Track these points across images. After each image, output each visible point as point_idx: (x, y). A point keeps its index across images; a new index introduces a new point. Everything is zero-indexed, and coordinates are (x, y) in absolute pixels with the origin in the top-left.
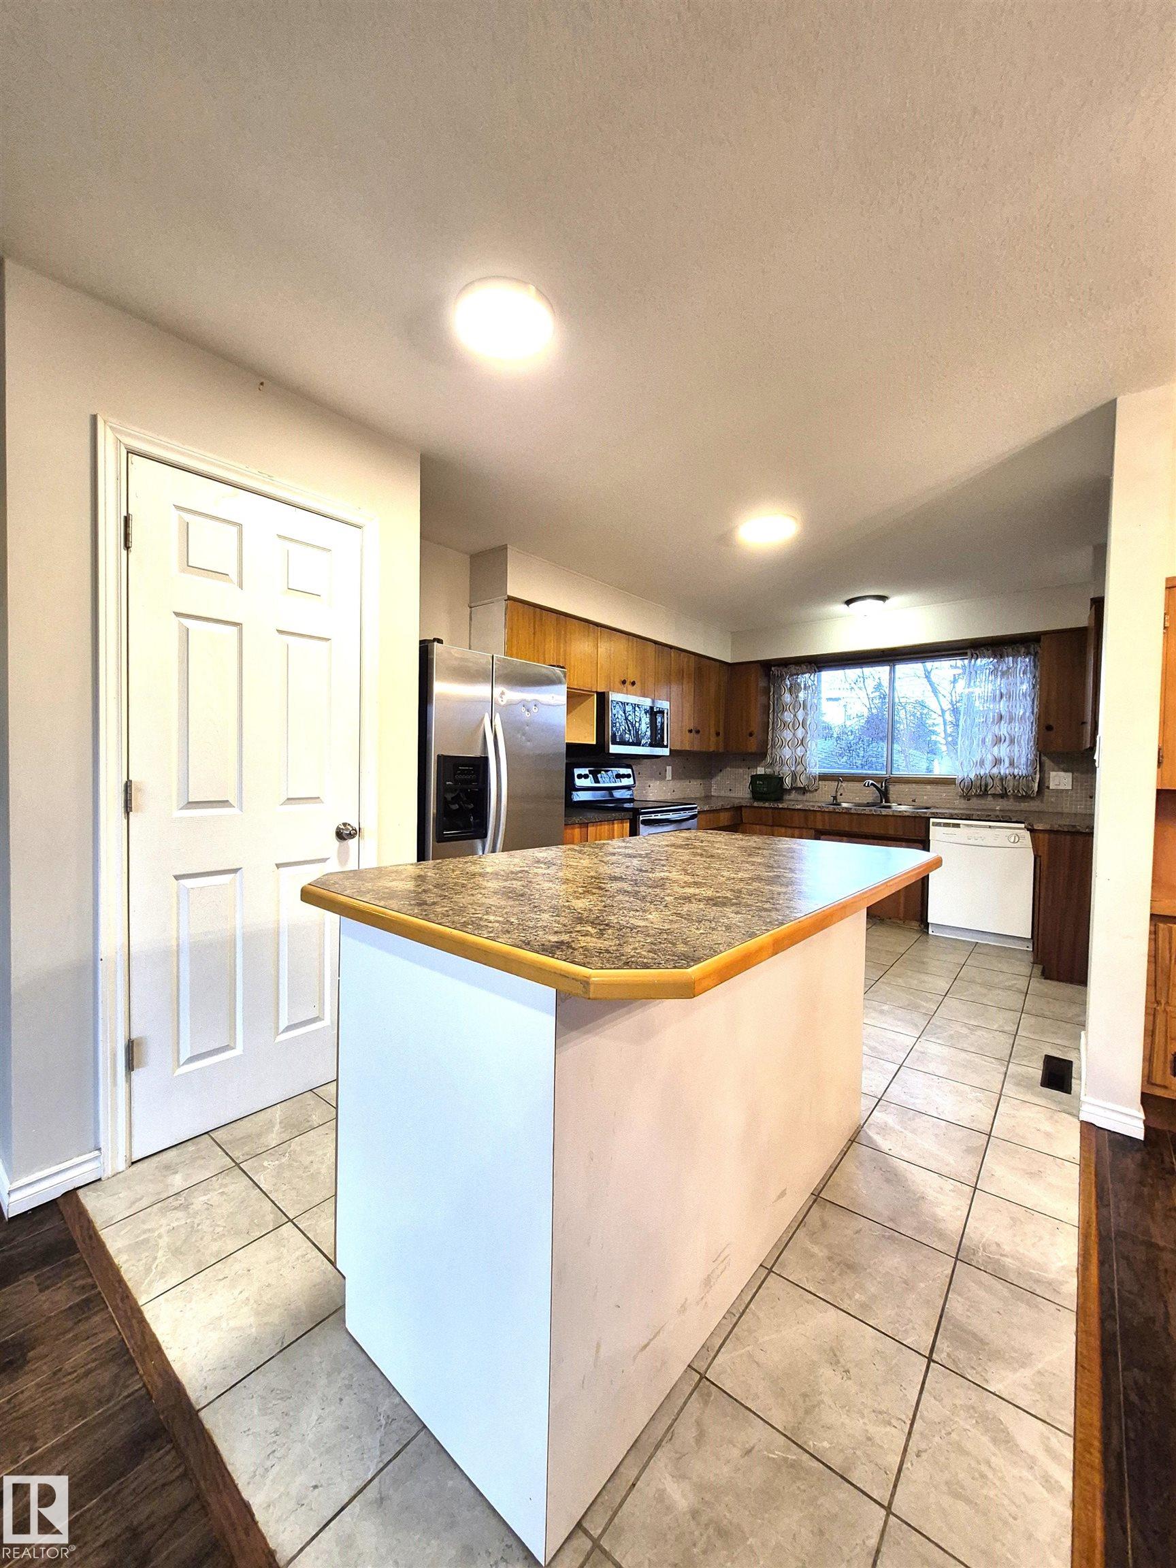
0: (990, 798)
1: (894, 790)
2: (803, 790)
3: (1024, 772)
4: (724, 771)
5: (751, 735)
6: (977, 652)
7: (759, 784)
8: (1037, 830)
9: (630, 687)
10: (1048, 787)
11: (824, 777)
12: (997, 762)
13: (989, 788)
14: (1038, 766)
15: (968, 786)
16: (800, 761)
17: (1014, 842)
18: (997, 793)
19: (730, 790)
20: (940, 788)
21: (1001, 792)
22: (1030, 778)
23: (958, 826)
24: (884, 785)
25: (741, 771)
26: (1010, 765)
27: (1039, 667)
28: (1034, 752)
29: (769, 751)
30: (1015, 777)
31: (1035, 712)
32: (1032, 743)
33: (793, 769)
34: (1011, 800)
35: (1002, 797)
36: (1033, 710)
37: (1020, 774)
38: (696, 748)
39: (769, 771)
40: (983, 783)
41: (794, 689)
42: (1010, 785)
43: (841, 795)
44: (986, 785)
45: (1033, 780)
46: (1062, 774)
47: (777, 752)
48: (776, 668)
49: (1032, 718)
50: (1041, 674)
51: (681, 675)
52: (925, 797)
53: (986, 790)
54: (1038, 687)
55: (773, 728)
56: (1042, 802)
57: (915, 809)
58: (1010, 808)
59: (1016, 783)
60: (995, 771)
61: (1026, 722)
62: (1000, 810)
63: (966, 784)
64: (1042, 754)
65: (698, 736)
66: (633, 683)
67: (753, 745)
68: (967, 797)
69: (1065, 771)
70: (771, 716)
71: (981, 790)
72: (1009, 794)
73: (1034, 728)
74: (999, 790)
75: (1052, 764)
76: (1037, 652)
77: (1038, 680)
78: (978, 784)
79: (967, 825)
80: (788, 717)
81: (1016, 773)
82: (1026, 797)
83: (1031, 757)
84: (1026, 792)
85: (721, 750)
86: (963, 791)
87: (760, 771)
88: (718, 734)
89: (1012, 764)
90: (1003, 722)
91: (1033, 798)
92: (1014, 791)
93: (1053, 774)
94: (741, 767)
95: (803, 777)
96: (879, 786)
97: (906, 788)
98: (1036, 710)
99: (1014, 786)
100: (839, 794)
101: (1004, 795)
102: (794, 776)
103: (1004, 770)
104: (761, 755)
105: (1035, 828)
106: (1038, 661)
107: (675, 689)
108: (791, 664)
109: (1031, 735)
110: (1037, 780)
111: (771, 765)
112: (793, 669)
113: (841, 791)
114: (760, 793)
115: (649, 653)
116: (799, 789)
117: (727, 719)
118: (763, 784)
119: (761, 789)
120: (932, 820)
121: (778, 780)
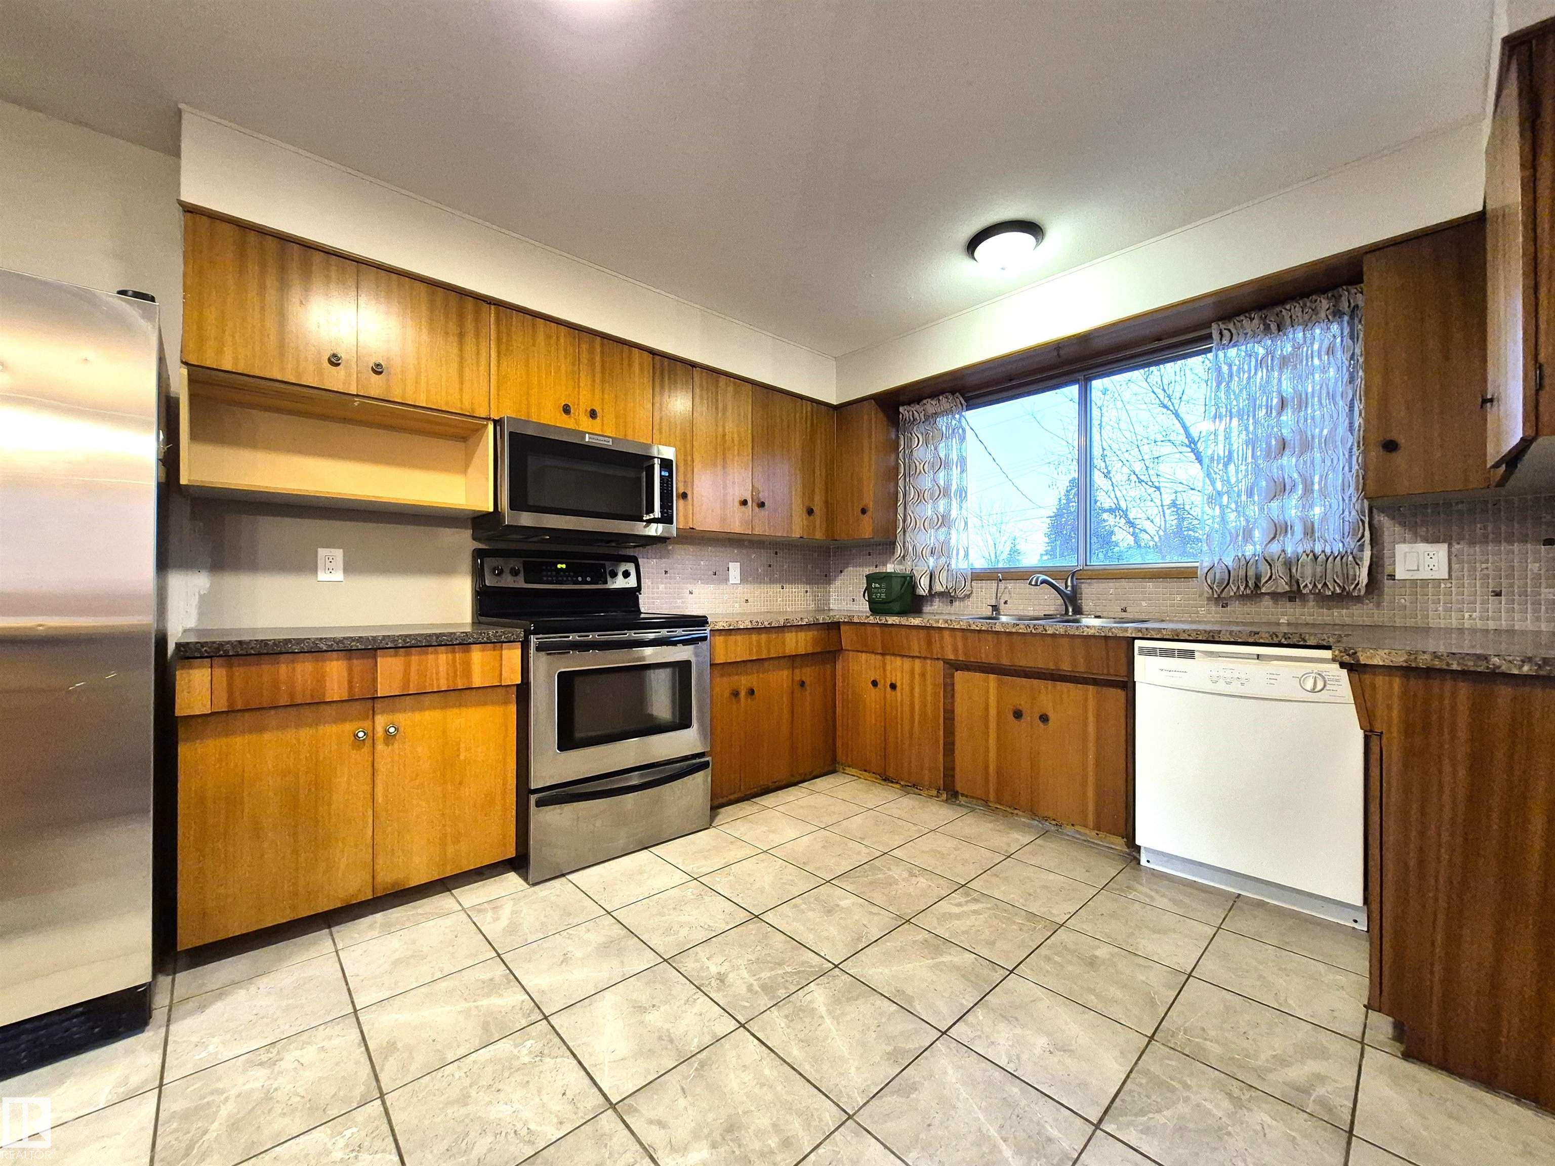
0: (1267, 602)
1: (1090, 593)
2: (948, 597)
3: (1338, 547)
4: (845, 572)
5: (864, 511)
6: (1231, 326)
7: (876, 588)
8: (1365, 665)
10: (1392, 577)
11: (979, 576)
12: (1280, 530)
13: (1263, 581)
14: (1367, 533)
15: (1222, 580)
16: (941, 550)
17: (1313, 691)
18: (1280, 590)
19: (854, 600)
20: (1174, 585)
21: (1287, 588)
22: (1350, 558)
23: (1190, 654)
24: (1069, 583)
26: (1306, 534)
27: (1361, 335)
28: (1358, 507)
29: (899, 538)
30: (1316, 557)
31: (1356, 425)
32: (1352, 489)
33: (930, 564)
34: (1311, 604)
35: (1292, 599)
36: (1351, 424)
37: (1328, 551)
38: (758, 531)
40: (1251, 573)
42: (1307, 576)
43: (1006, 603)
44: (1258, 577)
45: (1357, 561)
46: (1422, 547)
47: (910, 538)
48: (905, 407)
49: (1351, 440)
50: (1367, 353)
52: (1144, 604)
53: (1257, 586)
54: (1361, 373)
55: (906, 504)
56: (1378, 605)
57: (1115, 623)
58: (1310, 619)
59: (1319, 569)
60: (1275, 548)
61: (1336, 447)
62: (1289, 624)
63: (1217, 577)
64: (1375, 511)
65: (762, 512)
66: (592, 414)
67: (866, 529)
68: (1220, 600)
70: (901, 483)
71: (1247, 585)
72: (1304, 592)
73: (1354, 458)
74: (1283, 587)
75: (1397, 529)
76: (1357, 306)
77: (1361, 360)
78: (1242, 573)
79: (1211, 654)
80: (925, 482)
81: (1318, 549)
82: (1343, 598)
83: (1352, 516)
84: (1344, 589)
85: (819, 535)
86: (1212, 588)
88: (810, 512)
89: (1309, 531)
90: (1287, 452)
91: (1358, 599)
92: (1315, 585)
93: (1401, 549)
94: (866, 565)
95: (944, 574)
96: (1062, 587)
98: (1358, 421)
99: (1314, 575)
100: (1002, 601)
101: (1294, 595)
102: (932, 575)
103: (1293, 545)
104: (886, 542)
105: (1363, 661)
106: (1360, 321)
108: (927, 397)
109: (1348, 475)
110: (1367, 563)
111: (900, 558)
112: (930, 406)
113: (1005, 597)
114: (880, 602)
115: (636, 368)
116: (941, 594)
117: (829, 487)
118: (881, 588)
119: (883, 596)
120: (1138, 644)
121: (909, 582)
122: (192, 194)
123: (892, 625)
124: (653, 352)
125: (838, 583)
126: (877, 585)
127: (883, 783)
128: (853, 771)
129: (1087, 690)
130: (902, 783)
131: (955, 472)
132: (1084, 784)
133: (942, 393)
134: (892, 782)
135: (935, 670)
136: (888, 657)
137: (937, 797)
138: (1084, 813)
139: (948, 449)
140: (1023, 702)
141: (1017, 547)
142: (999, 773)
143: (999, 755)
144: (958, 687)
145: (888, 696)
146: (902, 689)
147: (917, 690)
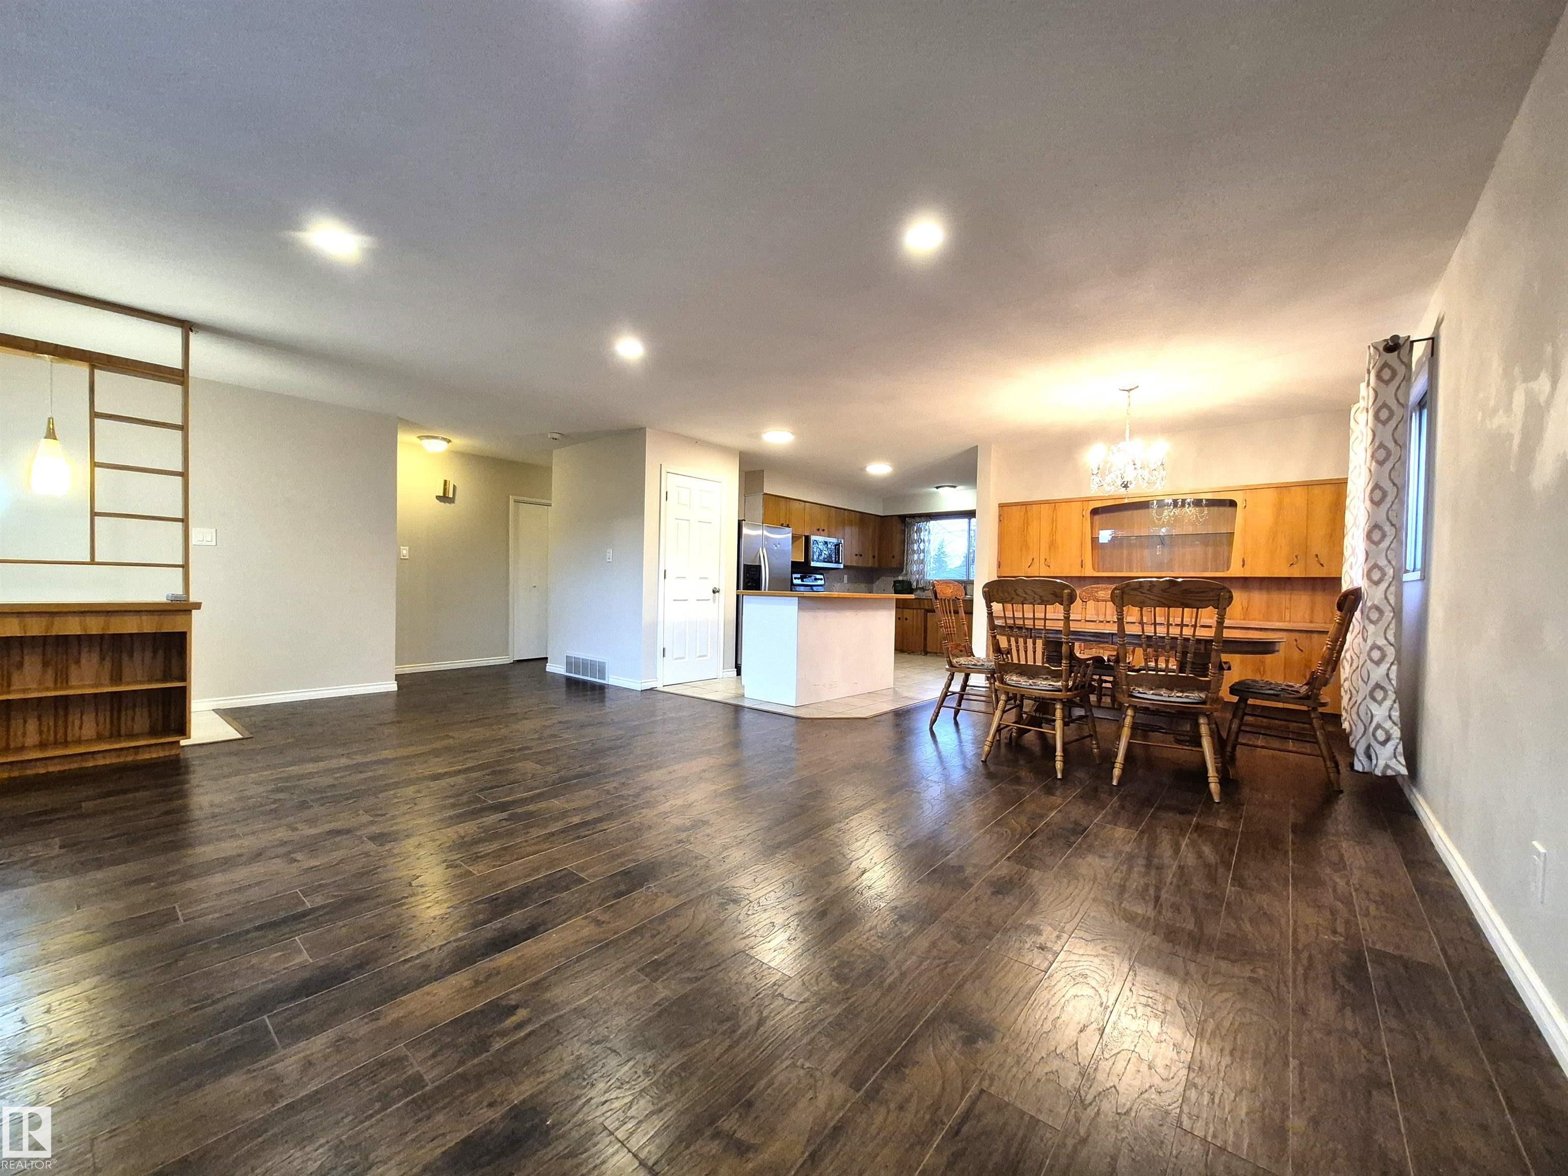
5: (894, 557)
7: (898, 585)
9: (823, 533)
16: (921, 572)
33: (917, 576)
38: (860, 565)
39: (905, 578)
41: (919, 530)
47: (909, 567)
48: (908, 519)
51: (851, 524)
55: (907, 553)
65: (861, 558)
66: (824, 530)
67: (894, 564)
70: (906, 547)
80: (915, 547)
85: (876, 566)
87: (900, 578)
88: (874, 557)
94: (886, 577)
102: (918, 581)
104: (900, 569)
107: (849, 532)
108: (916, 517)
111: (905, 575)
112: (918, 519)
116: (920, 588)
117: (879, 549)
118: (900, 585)
119: (901, 588)
121: (910, 583)
122: (767, 490)
125: (877, 583)
131: (927, 544)
139: (923, 535)
141: (944, 549)
144: (929, 618)
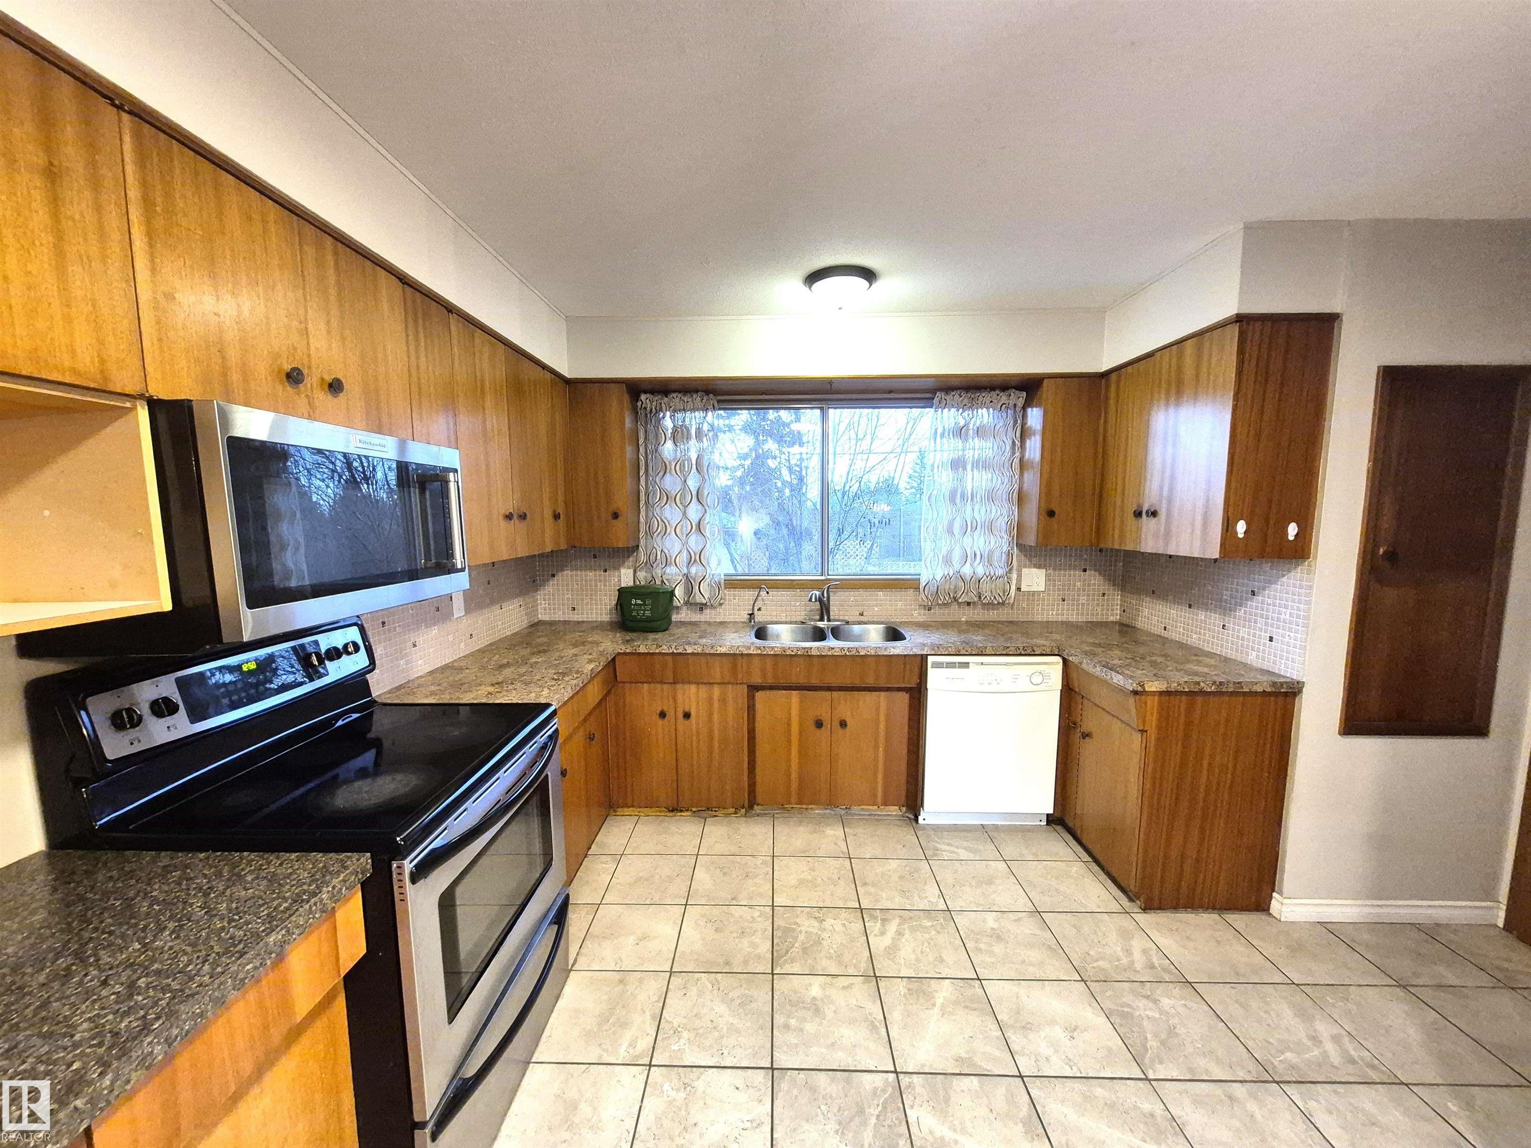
0: (954, 606)
1: (836, 601)
2: (701, 606)
3: (1001, 570)
4: (559, 576)
6: (948, 397)
7: (636, 604)
9: (322, 398)
11: (732, 584)
12: (968, 556)
13: (959, 594)
15: (934, 592)
19: (574, 609)
21: (976, 599)
22: (1006, 578)
23: (966, 665)
24: (825, 593)
25: (591, 574)
29: (643, 540)
30: (991, 578)
33: (685, 571)
35: (969, 605)
37: (995, 573)
38: (520, 553)
39: (646, 577)
41: (680, 436)
42: (986, 591)
44: (956, 591)
45: (1008, 580)
47: (658, 542)
48: (648, 395)
52: (876, 609)
53: (955, 597)
55: (647, 503)
59: (993, 586)
63: (931, 590)
65: (521, 526)
66: (335, 387)
67: (620, 537)
69: (1039, 567)
70: (643, 482)
71: (950, 597)
74: (973, 598)
78: (947, 587)
80: (671, 483)
81: (990, 573)
86: (928, 598)
87: (630, 578)
88: (556, 517)
91: (1006, 605)
93: (1025, 571)
94: (591, 569)
95: (701, 583)
97: (852, 596)
99: (989, 590)
100: (756, 608)
102: (689, 585)
103: (976, 568)
104: (627, 546)
107: (467, 422)
108: (674, 391)
110: (1014, 582)
111: (649, 565)
112: (676, 399)
113: (759, 605)
114: (640, 621)
115: (385, 307)
117: (570, 489)
118: (644, 604)
119: (648, 613)
120: (931, 659)
123: (693, 654)
124: (404, 280)
125: (549, 589)
126: (639, 602)
127: (671, 814)
128: (627, 811)
129: (879, 697)
130: (694, 809)
132: (875, 774)
133: (697, 391)
134: (681, 811)
135: (736, 695)
136: (679, 686)
137: (736, 813)
138: (875, 796)
140: (823, 712)
142: (801, 778)
143: (801, 765)
144: (759, 706)
145: (680, 728)
146: (697, 717)
147: (716, 717)
